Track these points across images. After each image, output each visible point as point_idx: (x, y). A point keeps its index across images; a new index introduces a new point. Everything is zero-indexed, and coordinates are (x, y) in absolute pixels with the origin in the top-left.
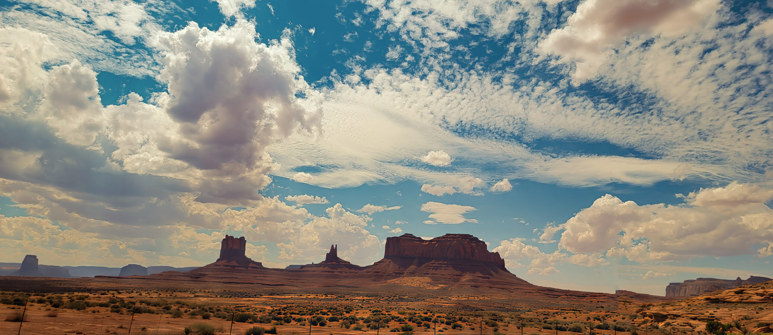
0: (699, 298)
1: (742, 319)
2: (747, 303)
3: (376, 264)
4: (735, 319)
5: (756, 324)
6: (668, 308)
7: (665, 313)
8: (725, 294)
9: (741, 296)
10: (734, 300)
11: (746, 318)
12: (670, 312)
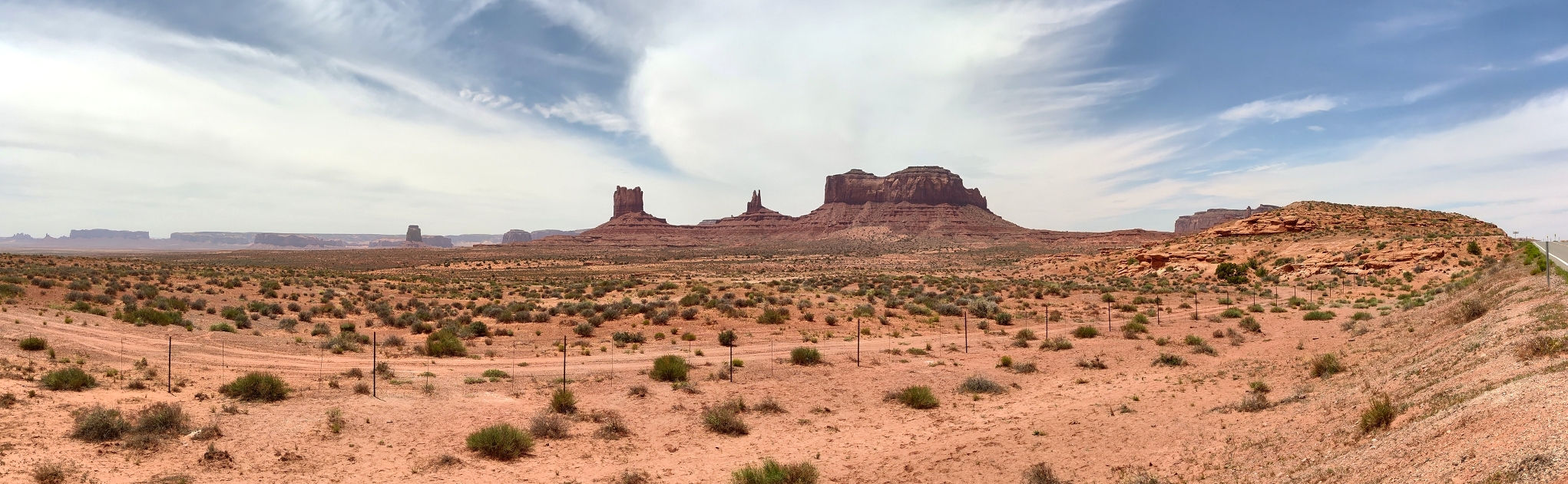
0: (1209, 232)
1: (1258, 255)
2: (1261, 234)
3: (813, 213)
4: (1250, 256)
5: (1273, 261)
6: (1173, 247)
7: (1167, 255)
8: (1237, 226)
9: (1255, 227)
10: (1247, 232)
11: (1262, 253)
12: (1173, 253)
